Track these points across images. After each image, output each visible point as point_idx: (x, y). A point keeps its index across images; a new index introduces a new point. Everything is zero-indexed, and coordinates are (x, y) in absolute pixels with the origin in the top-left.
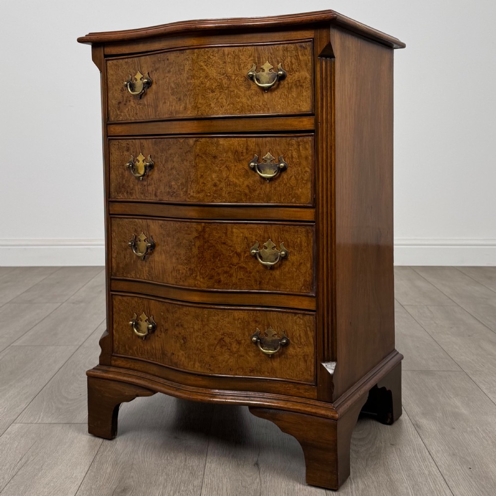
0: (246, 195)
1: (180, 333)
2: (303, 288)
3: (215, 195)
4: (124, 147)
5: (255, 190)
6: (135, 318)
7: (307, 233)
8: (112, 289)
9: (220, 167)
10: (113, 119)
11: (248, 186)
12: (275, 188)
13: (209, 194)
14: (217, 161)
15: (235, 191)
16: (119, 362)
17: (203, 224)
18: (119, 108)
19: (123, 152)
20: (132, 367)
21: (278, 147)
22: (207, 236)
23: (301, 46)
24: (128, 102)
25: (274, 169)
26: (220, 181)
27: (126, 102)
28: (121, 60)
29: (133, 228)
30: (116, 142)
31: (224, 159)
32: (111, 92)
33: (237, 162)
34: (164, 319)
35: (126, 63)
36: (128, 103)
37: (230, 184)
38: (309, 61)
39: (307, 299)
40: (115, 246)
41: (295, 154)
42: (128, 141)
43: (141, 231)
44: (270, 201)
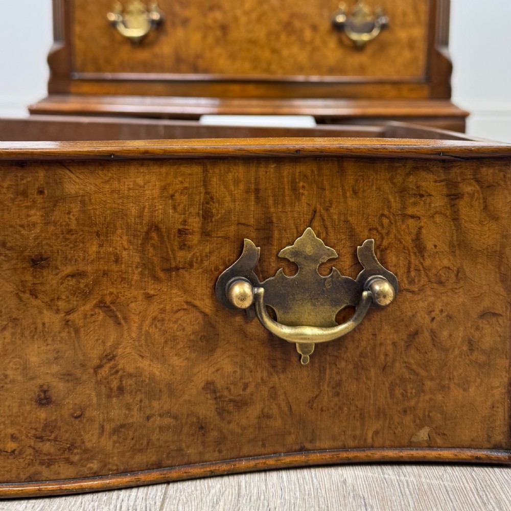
0: (202, 427)
3: (47, 447)
5: (241, 404)
9: (68, 313)
11: (210, 387)
12: (339, 384)
13: (11, 446)
14: (51, 280)
15: (148, 418)
21: (353, 203)
25: (335, 303)
26: (68, 377)
31: (89, 269)
33: (156, 278)
37: (121, 389)
41: (434, 235)
44: (312, 441)
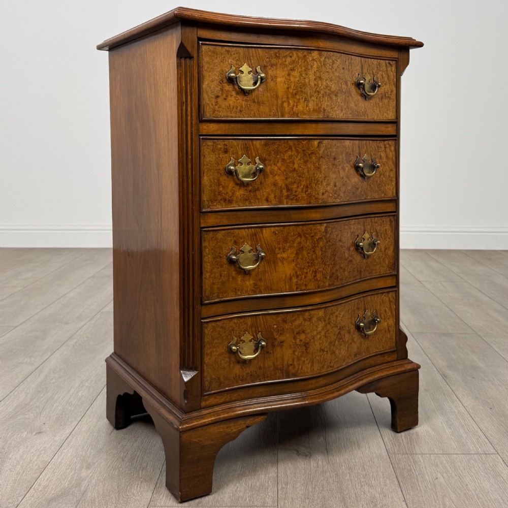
0: (353, 193)
1: (301, 341)
2: (388, 269)
3: (336, 196)
4: (221, 148)
5: (358, 189)
6: (235, 342)
7: (391, 221)
8: (203, 317)
10: (208, 115)
11: (354, 185)
12: (370, 185)
13: (331, 195)
14: (336, 162)
15: (347, 190)
16: (212, 401)
17: (325, 225)
18: (217, 103)
19: (219, 154)
20: (227, 400)
21: (371, 149)
22: (328, 235)
23: (389, 63)
24: (229, 96)
27: (227, 96)
28: (220, 48)
29: (231, 240)
30: (210, 143)
31: (340, 160)
32: (206, 83)
33: (347, 163)
34: (278, 331)
35: (228, 52)
36: (229, 98)
37: (344, 184)
38: (394, 77)
39: (389, 278)
40: (209, 264)
41: (383, 155)
42: (226, 142)
43: (243, 242)
44: (367, 197)
